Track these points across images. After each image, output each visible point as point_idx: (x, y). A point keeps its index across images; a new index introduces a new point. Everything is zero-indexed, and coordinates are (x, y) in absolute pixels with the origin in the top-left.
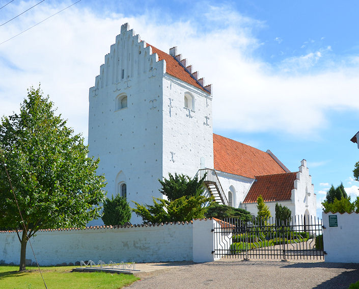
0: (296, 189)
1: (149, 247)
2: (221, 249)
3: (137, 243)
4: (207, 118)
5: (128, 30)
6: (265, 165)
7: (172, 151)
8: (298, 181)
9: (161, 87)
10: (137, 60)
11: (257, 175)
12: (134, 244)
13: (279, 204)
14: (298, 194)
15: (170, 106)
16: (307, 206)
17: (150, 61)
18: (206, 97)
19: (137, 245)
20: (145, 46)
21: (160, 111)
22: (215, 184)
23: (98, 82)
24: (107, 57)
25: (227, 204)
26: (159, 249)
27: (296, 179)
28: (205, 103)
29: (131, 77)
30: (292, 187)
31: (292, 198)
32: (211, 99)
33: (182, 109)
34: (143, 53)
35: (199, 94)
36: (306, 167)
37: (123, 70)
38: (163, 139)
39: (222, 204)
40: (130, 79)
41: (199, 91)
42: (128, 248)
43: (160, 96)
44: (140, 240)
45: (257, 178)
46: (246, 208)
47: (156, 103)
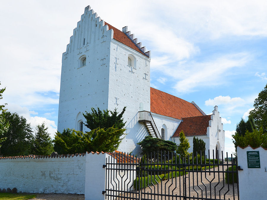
0: (211, 126)
1: (61, 178)
2: (112, 189)
3: (52, 174)
4: (146, 74)
5: (89, 10)
6: (190, 111)
7: (116, 97)
8: (212, 121)
9: (109, 48)
10: (94, 31)
11: (183, 117)
12: (50, 174)
13: (196, 137)
14: (212, 130)
15: (116, 63)
16: (218, 139)
17: (103, 31)
18: (145, 59)
19: (52, 175)
20: (100, 21)
21: (108, 66)
22: (150, 122)
23: (68, 49)
24: (75, 31)
25: (159, 138)
26: (69, 181)
27: (210, 119)
28: (145, 64)
29: (90, 43)
30: (208, 125)
31: (207, 133)
32: (149, 62)
33: (126, 66)
34: (98, 26)
35: (140, 57)
36: (217, 112)
37: (85, 39)
38: (109, 87)
39: (156, 137)
40: (89, 44)
41: (139, 55)
42: (45, 178)
43: (108, 55)
44: (54, 171)
45: (183, 119)
46: (174, 140)
47: (105, 61)
